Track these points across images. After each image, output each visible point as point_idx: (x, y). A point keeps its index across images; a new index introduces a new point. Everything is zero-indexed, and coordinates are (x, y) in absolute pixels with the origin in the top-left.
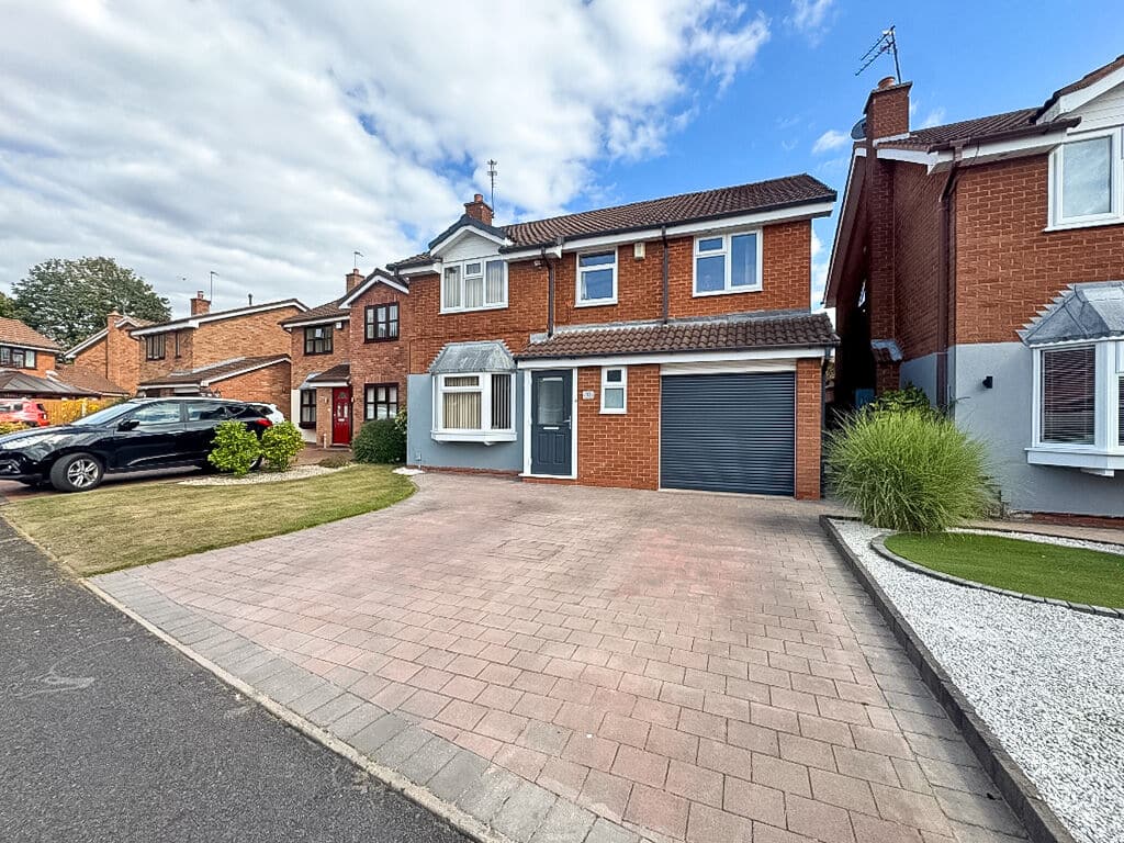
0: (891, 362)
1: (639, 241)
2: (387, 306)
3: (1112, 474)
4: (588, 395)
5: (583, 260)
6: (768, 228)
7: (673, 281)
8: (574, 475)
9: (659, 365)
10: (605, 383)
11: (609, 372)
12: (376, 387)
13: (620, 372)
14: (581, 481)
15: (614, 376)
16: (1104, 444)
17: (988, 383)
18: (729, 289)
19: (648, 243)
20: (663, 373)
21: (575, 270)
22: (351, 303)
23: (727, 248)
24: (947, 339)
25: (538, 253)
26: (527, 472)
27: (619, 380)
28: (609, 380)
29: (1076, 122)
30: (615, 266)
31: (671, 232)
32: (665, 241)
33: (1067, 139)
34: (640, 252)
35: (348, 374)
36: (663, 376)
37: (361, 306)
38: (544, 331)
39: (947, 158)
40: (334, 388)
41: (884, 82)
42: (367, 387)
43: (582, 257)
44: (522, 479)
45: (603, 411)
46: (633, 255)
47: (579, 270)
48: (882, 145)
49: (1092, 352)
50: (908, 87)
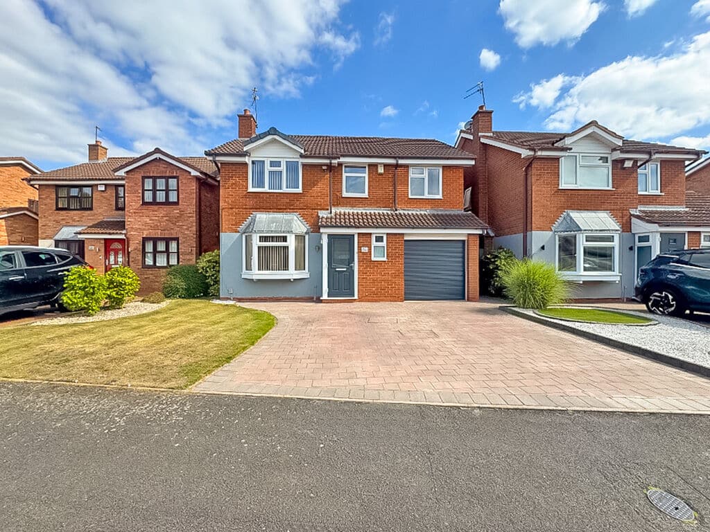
0: (490, 237)
1: (380, 164)
2: (167, 178)
3: (581, 282)
4: (365, 250)
5: (347, 169)
6: (445, 167)
7: (399, 188)
8: (356, 297)
9: (403, 234)
10: (374, 243)
11: (376, 237)
12: (155, 241)
13: (382, 237)
14: (360, 300)
15: (379, 239)
16: (580, 270)
17: (543, 248)
18: (427, 196)
19: (386, 166)
20: (405, 239)
21: (342, 174)
22: (127, 172)
23: (426, 175)
24: (527, 228)
25: (327, 161)
26: (325, 297)
27: (382, 241)
28: (376, 241)
29: (571, 149)
30: (366, 175)
31: (401, 162)
32: (397, 166)
33: (567, 154)
34: (381, 170)
35: (124, 228)
36: (405, 241)
37: (139, 176)
38: (328, 209)
39: (532, 153)
40: (105, 239)
41: (481, 107)
42: (145, 240)
43: (346, 167)
44: (321, 301)
45: (373, 259)
46: (377, 171)
47: (344, 175)
48: (484, 136)
49: (575, 237)
50: (491, 112)
